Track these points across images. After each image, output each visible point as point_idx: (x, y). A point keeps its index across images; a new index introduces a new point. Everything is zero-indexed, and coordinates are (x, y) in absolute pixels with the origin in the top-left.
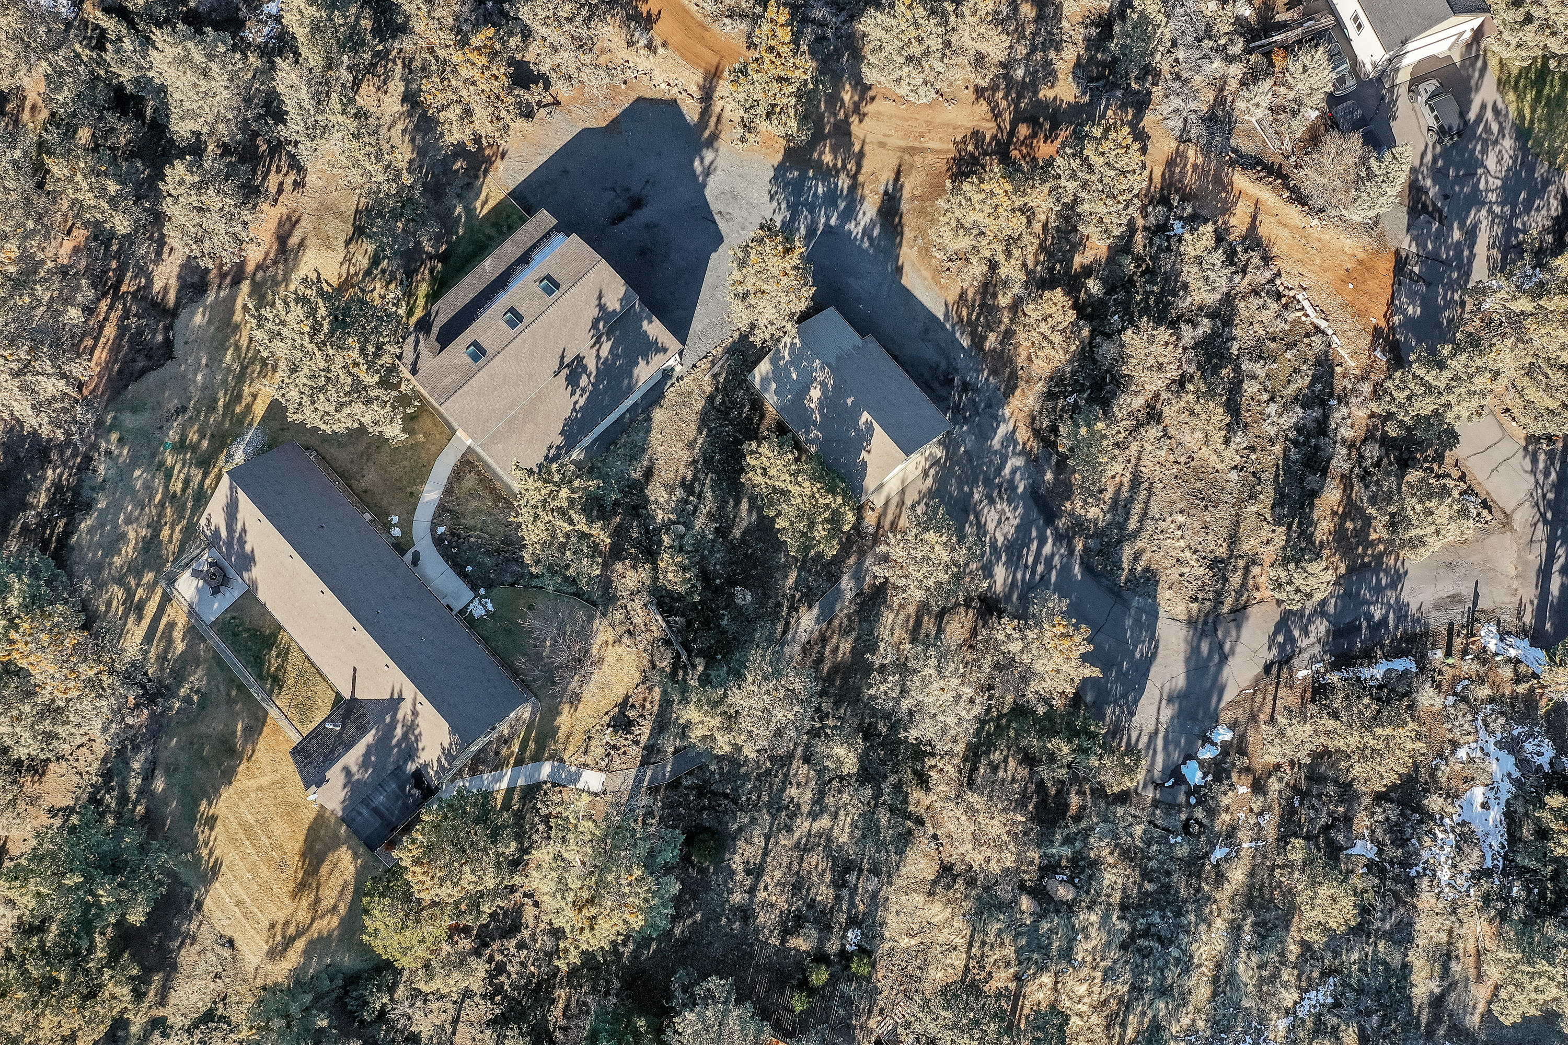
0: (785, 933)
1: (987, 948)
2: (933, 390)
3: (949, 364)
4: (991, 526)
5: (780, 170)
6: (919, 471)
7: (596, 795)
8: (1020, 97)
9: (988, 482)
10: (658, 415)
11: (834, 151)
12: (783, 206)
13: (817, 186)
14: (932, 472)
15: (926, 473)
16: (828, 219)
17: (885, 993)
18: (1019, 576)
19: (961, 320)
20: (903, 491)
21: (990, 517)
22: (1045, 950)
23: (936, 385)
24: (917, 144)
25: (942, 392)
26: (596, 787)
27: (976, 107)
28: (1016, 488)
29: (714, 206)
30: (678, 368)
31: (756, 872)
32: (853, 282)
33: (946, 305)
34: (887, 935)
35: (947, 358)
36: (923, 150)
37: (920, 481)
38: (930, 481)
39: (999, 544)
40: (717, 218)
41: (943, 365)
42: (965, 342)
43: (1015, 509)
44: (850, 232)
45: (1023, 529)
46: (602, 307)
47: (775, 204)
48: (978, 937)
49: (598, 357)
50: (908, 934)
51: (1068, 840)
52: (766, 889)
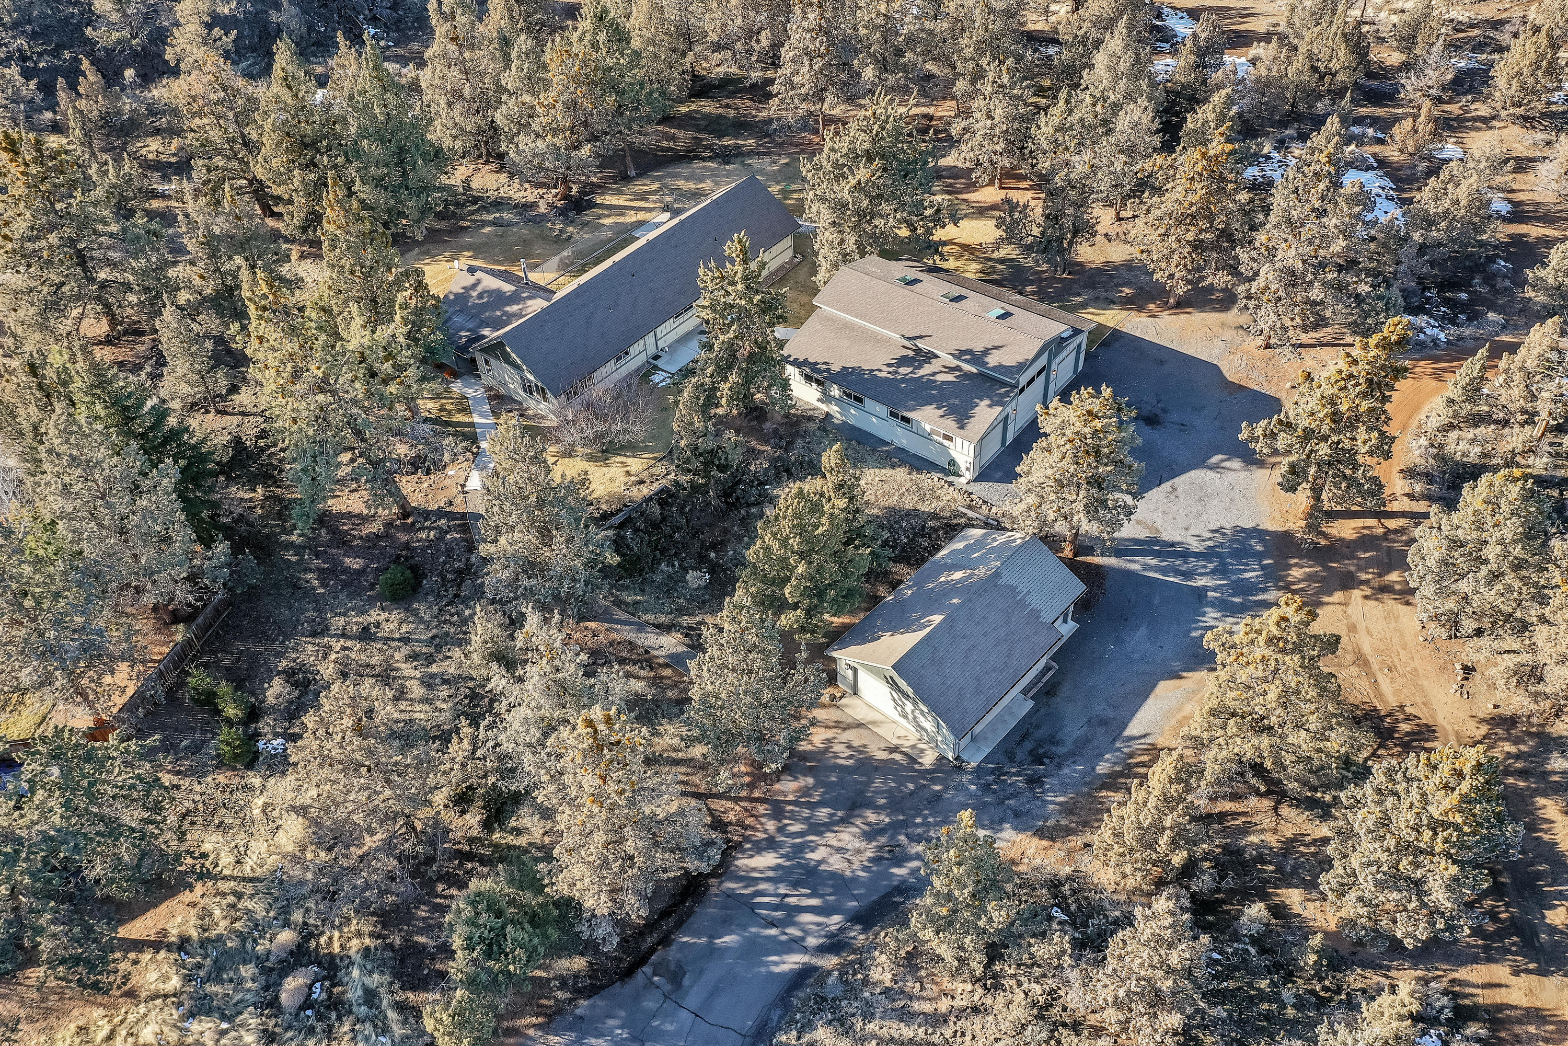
0: (289, 674)
1: (231, 899)
2: (1019, 743)
3: (1065, 757)
4: (831, 839)
5: (1258, 533)
6: (895, 742)
7: (463, 486)
8: (1523, 774)
9: (895, 827)
10: (901, 474)
11: (1309, 578)
12: (1210, 543)
13: (1254, 570)
14: (897, 757)
15: (895, 749)
16: (1215, 589)
17: (198, 788)
18: (762, 886)
19: (1131, 755)
20: (860, 725)
21: (848, 837)
22: (216, 976)
23: (1028, 745)
24: (1375, 667)
25: (1020, 755)
26: (470, 485)
27: (1472, 724)
28: (899, 866)
29: (1181, 481)
30: (963, 480)
31: (366, 635)
32: (1142, 632)
33: (1145, 736)
34: (272, 781)
35: (1073, 754)
36: (1370, 674)
37: (883, 746)
38: (882, 755)
39: (809, 855)
40: (1166, 486)
41: (1060, 750)
42: (1102, 768)
43: (865, 869)
44: (1204, 614)
45: (840, 883)
46: (986, 352)
47: (1210, 535)
48: (249, 889)
49: (934, 374)
50: (266, 805)
51: (370, 997)
52: (344, 648)
